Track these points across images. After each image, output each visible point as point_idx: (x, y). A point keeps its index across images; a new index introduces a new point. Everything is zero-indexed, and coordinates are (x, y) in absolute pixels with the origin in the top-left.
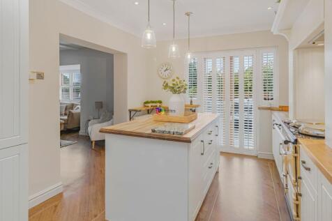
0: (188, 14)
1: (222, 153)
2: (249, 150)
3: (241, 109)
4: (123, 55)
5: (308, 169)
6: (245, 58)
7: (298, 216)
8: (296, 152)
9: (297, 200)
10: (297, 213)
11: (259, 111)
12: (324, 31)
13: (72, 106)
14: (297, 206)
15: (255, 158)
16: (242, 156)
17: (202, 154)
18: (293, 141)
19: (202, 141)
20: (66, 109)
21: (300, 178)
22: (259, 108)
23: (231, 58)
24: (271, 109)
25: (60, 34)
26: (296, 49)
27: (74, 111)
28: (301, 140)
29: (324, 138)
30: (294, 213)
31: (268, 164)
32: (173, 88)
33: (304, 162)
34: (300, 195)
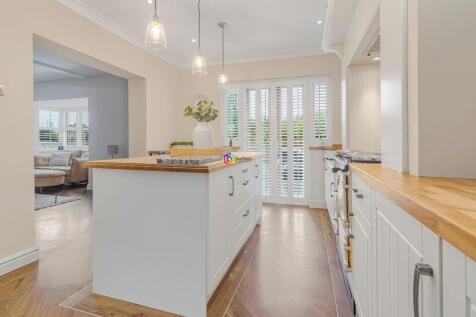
0: (222, 25)
1: (265, 204)
2: (298, 199)
3: (290, 157)
4: (140, 80)
5: (360, 197)
6: (294, 89)
7: (349, 266)
8: (347, 183)
9: (349, 245)
10: (349, 262)
11: (309, 151)
12: (379, 29)
13: (80, 154)
14: (349, 252)
15: (307, 207)
16: (291, 207)
17: (231, 194)
18: (343, 168)
19: (231, 177)
20: (71, 157)
21: (352, 215)
22: (310, 148)
23: (278, 89)
24: (323, 148)
25: (34, 35)
26: (349, 67)
27: (82, 159)
28: (353, 166)
29: (379, 162)
30: (345, 262)
31: (320, 214)
32: (198, 114)
33: (356, 191)
34: (352, 237)
